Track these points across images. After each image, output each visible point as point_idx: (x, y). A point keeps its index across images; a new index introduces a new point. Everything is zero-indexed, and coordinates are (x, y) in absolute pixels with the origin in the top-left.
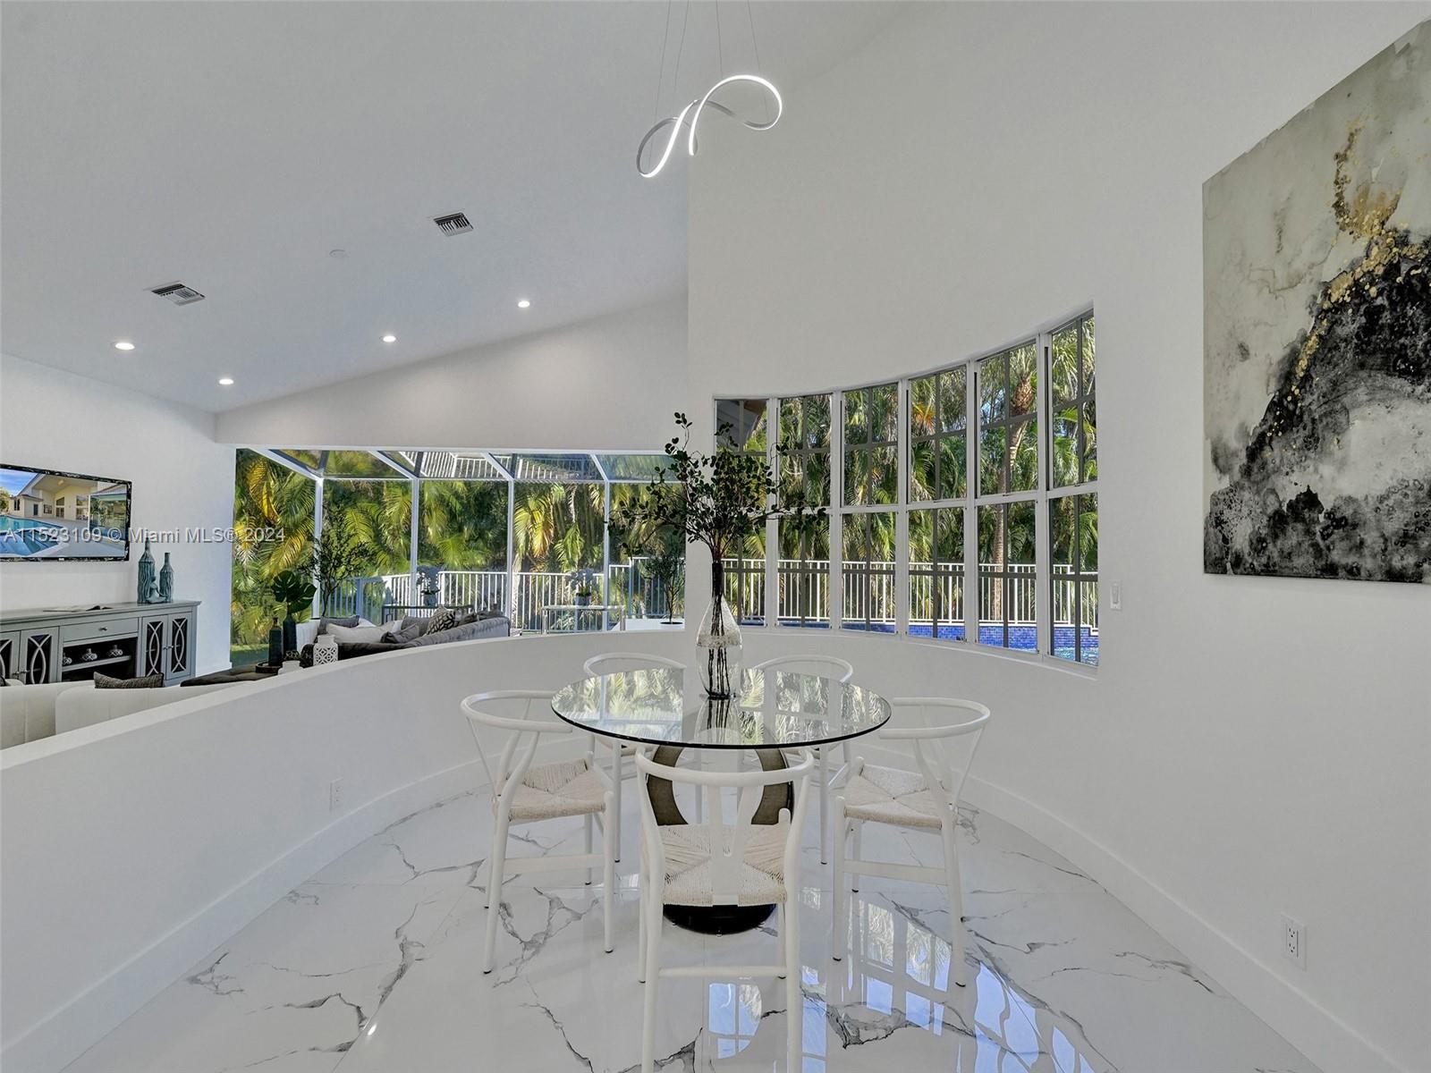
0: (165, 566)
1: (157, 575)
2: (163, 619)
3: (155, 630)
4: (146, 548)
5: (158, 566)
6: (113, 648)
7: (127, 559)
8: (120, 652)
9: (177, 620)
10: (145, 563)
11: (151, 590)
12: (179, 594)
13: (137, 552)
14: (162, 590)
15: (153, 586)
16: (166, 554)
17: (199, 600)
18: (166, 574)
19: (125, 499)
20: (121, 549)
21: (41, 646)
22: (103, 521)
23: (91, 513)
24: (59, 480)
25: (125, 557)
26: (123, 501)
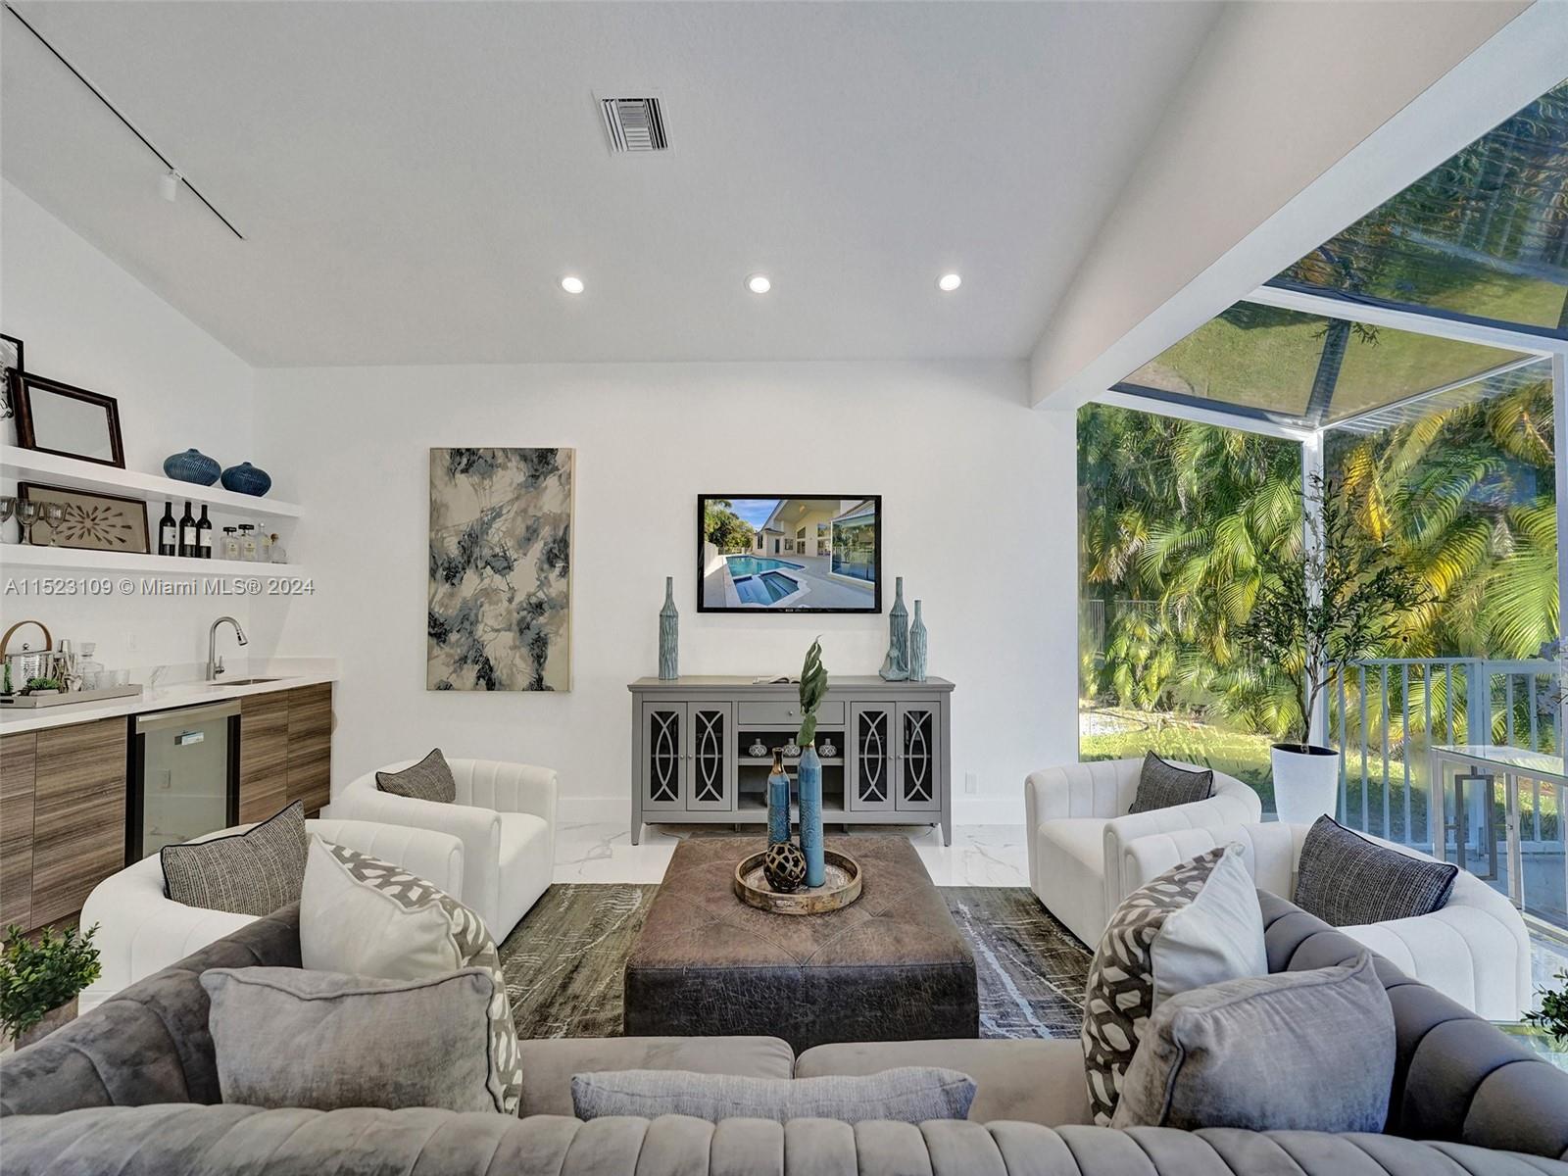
0: (916, 622)
2: (885, 709)
3: (873, 723)
4: (898, 593)
5: (910, 619)
7: (878, 610)
9: (914, 714)
11: (891, 658)
12: (930, 666)
13: (888, 601)
16: (918, 602)
17: (955, 682)
18: (917, 630)
19: (873, 521)
20: (869, 594)
21: (710, 726)
22: (847, 555)
23: (834, 545)
24: (801, 506)
25: (873, 607)
26: (870, 525)
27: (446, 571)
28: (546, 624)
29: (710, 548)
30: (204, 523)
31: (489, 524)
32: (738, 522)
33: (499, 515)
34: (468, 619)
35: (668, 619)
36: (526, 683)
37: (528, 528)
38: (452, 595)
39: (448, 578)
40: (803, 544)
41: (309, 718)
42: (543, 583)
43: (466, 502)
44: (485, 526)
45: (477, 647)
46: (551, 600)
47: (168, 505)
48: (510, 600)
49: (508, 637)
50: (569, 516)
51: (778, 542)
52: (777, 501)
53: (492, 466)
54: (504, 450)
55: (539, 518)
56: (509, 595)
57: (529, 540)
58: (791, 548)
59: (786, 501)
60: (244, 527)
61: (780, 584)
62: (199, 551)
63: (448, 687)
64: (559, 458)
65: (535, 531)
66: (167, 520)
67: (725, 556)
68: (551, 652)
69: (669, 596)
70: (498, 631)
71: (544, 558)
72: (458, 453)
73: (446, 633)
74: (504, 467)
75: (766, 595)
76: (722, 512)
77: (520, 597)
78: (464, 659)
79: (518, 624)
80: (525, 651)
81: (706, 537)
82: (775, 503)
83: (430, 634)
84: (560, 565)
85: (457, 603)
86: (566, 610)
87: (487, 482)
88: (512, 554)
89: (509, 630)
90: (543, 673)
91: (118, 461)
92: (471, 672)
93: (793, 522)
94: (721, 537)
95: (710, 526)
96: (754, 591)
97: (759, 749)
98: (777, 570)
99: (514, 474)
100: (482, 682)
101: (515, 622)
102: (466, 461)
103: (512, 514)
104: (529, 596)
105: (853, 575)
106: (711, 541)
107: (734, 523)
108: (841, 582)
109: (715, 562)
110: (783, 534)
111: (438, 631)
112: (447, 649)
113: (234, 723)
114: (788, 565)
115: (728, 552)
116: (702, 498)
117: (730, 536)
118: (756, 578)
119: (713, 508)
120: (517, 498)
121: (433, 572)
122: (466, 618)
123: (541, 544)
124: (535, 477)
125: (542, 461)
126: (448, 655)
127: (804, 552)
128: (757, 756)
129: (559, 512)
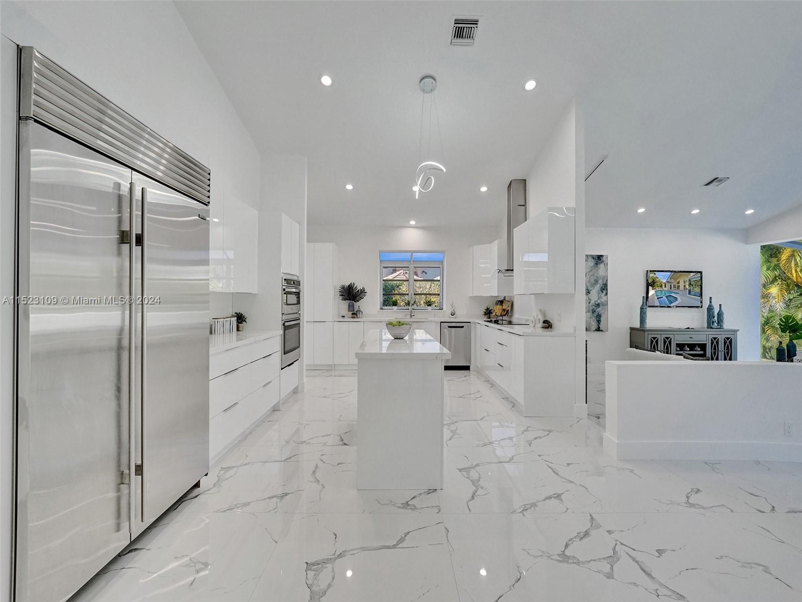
0: (719, 311)
1: (716, 314)
2: (719, 337)
3: (715, 341)
4: (710, 302)
5: (716, 311)
6: (696, 347)
7: (702, 307)
8: (699, 349)
9: (726, 338)
10: (710, 309)
11: (713, 322)
12: (727, 325)
13: (706, 304)
14: (718, 323)
15: (713, 320)
16: (720, 305)
17: (738, 329)
18: (720, 314)
19: (700, 279)
20: (699, 302)
21: (668, 341)
22: (693, 289)
23: (689, 286)
24: (678, 274)
25: (700, 306)
26: (699, 281)
28: (601, 310)
29: (650, 288)
35: (642, 309)
36: (594, 329)
37: (595, 280)
40: (679, 286)
42: (600, 298)
46: (602, 303)
50: (607, 276)
51: (671, 285)
55: (598, 277)
56: (589, 301)
57: (595, 284)
58: (675, 287)
59: (673, 273)
61: (672, 299)
64: (604, 258)
65: (597, 281)
67: (654, 290)
68: (602, 319)
71: (600, 289)
75: (667, 302)
76: (653, 276)
77: (592, 302)
79: (592, 310)
80: (594, 319)
81: (649, 285)
82: (670, 273)
84: (605, 292)
86: (606, 307)
90: (600, 326)
93: (676, 279)
94: (653, 284)
95: (650, 280)
96: (664, 301)
98: (671, 295)
101: (591, 310)
103: (589, 276)
104: (595, 302)
105: (694, 295)
107: (657, 280)
108: (691, 298)
110: (673, 283)
114: (674, 293)
115: (656, 289)
116: (647, 272)
117: (656, 284)
118: (664, 297)
119: (651, 275)
120: (591, 271)
123: (599, 285)
124: (597, 264)
125: (599, 259)
127: (679, 289)
129: (604, 275)
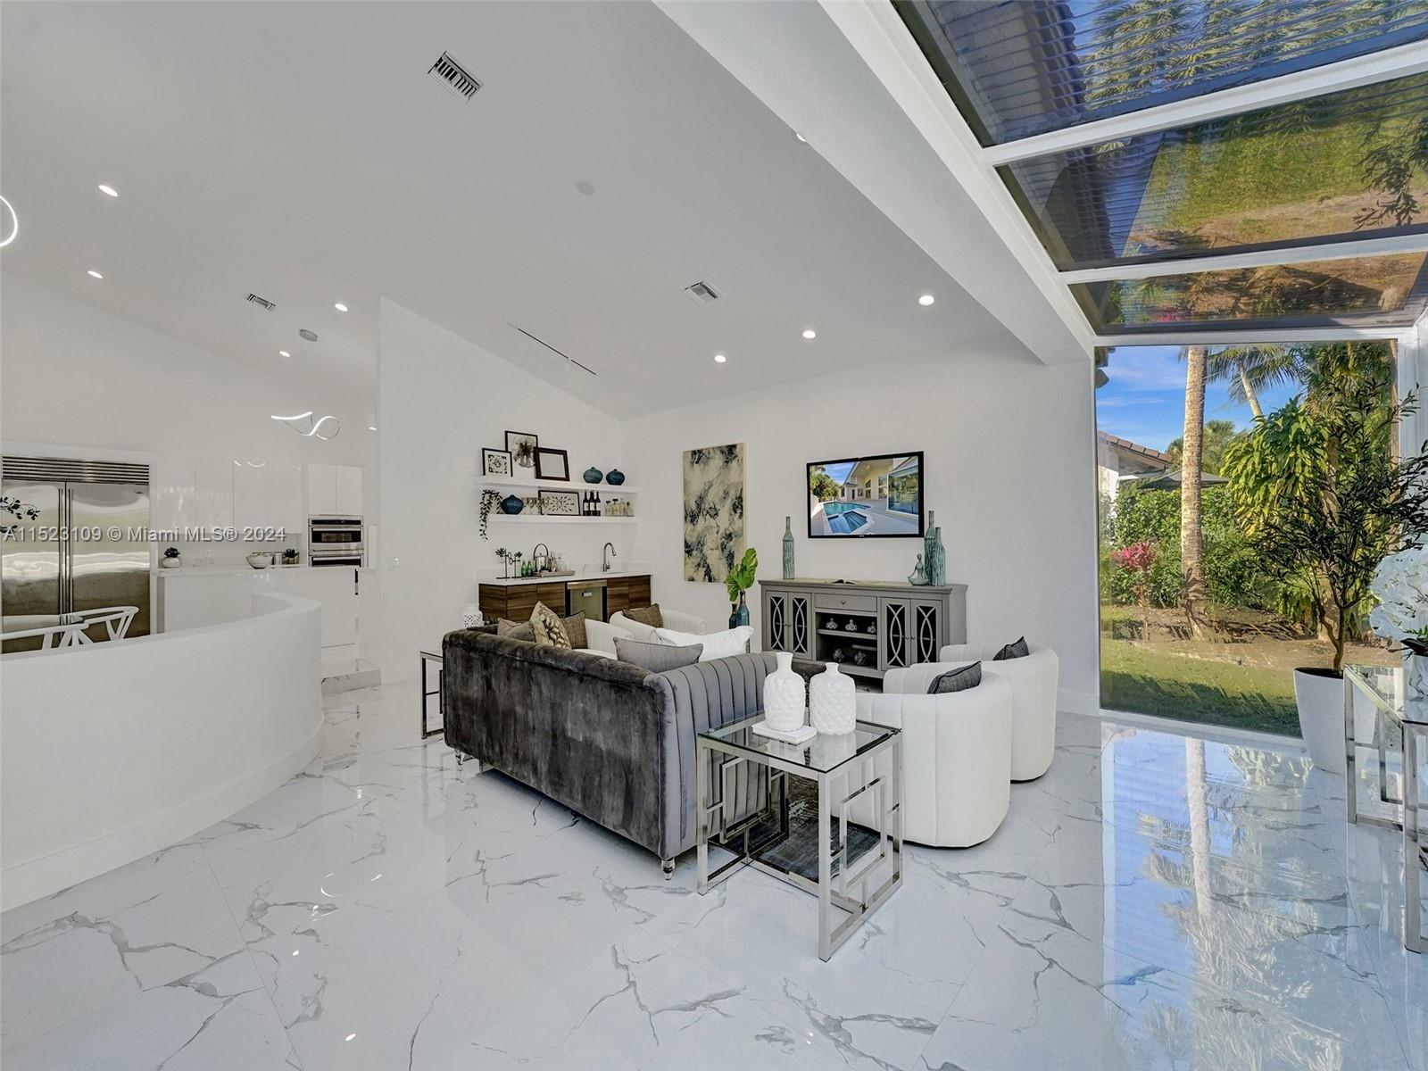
2: (905, 604)
3: (896, 613)
7: (921, 535)
9: (923, 608)
11: (917, 569)
15: (919, 566)
16: (937, 529)
19: (917, 471)
20: (913, 523)
21: (800, 607)
22: (898, 497)
23: (890, 490)
24: (867, 465)
25: (918, 533)
26: (913, 475)
27: (691, 517)
28: (734, 545)
29: (814, 498)
30: (598, 500)
31: (708, 491)
32: (829, 480)
33: (712, 485)
34: (700, 543)
35: (788, 541)
36: (725, 579)
37: (724, 491)
38: (693, 530)
39: (692, 521)
40: (870, 491)
41: (638, 592)
42: (732, 522)
43: (699, 478)
44: (706, 491)
45: (704, 558)
46: (735, 532)
47: (586, 494)
48: (717, 533)
49: (717, 553)
50: (742, 482)
51: (853, 491)
52: (852, 464)
53: (708, 458)
54: (713, 448)
55: (729, 486)
56: (717, 530)
57: (725, 498)
58: (862, 494)
59: (858, 463)
60: (615, 500)
61: (855, 519)
62: (596, 513)
63: (693, 580)
64: (738, 450)
65: (728, 493)
66: (585, 500)
67: (822, 503)
69: (788, 528)
70: (712, 549)
71: (732, 508)
72: (694, 453)
73: (692, 550)
74: (713, 458)
75: (847, 527)
76: (820, 475)
77: (722, 531)
78: (699, 565)
79: (721, 545)
80: (724, 561)
81: (811, 491)
82: (850, 465)
83: (686, 552)
84: (739, 511)
85: (695, 534)
86: (741, 537)
87: (706, 467)
88: (718, 507)
89: (717, 549)
91: (567, 479)
92: (702, 571)
93: (862, 477)
94: (820, 490)
95: (814, 485)
96: (840, 525)
97: (831, 624)
98: (854, 510)
99: (718, 460)
100: (707, 578)
101: (719, 545)
102: (698, 456)
103: (717, 484)
104: (726, 530)
105: (903, 511)
106: (814, 494)
107: (827, 481)
108: (895, 515)
109: (817, 507)
110: (856, 485)
111: (688, 550)
112: (692, 559)
113: (604, 589)
114: (860, 506)
115: (824, 501)
116: (809, 465)
117: (825, 490)
118: (841, 516)
119: (815, 472)
120: (719, 475)
121: (686, 518)
122: (699, 542)
123: (731, 500)
124: (727, 462)
125: (730, 452)
126: (693, 563)
127: (870, 497)
128: (829, 629)
129: (738, 481)
